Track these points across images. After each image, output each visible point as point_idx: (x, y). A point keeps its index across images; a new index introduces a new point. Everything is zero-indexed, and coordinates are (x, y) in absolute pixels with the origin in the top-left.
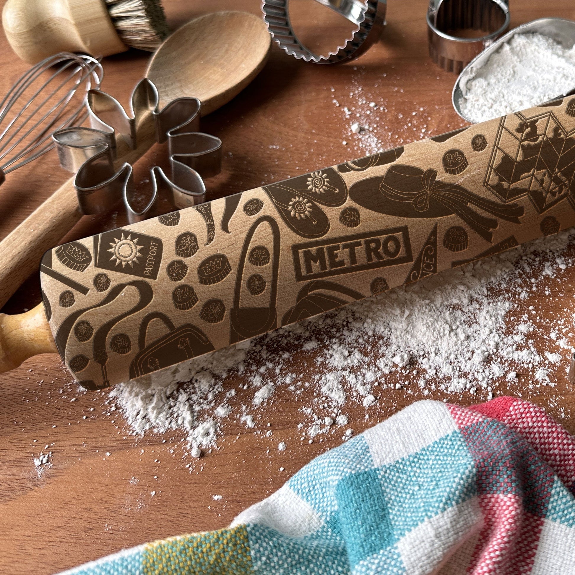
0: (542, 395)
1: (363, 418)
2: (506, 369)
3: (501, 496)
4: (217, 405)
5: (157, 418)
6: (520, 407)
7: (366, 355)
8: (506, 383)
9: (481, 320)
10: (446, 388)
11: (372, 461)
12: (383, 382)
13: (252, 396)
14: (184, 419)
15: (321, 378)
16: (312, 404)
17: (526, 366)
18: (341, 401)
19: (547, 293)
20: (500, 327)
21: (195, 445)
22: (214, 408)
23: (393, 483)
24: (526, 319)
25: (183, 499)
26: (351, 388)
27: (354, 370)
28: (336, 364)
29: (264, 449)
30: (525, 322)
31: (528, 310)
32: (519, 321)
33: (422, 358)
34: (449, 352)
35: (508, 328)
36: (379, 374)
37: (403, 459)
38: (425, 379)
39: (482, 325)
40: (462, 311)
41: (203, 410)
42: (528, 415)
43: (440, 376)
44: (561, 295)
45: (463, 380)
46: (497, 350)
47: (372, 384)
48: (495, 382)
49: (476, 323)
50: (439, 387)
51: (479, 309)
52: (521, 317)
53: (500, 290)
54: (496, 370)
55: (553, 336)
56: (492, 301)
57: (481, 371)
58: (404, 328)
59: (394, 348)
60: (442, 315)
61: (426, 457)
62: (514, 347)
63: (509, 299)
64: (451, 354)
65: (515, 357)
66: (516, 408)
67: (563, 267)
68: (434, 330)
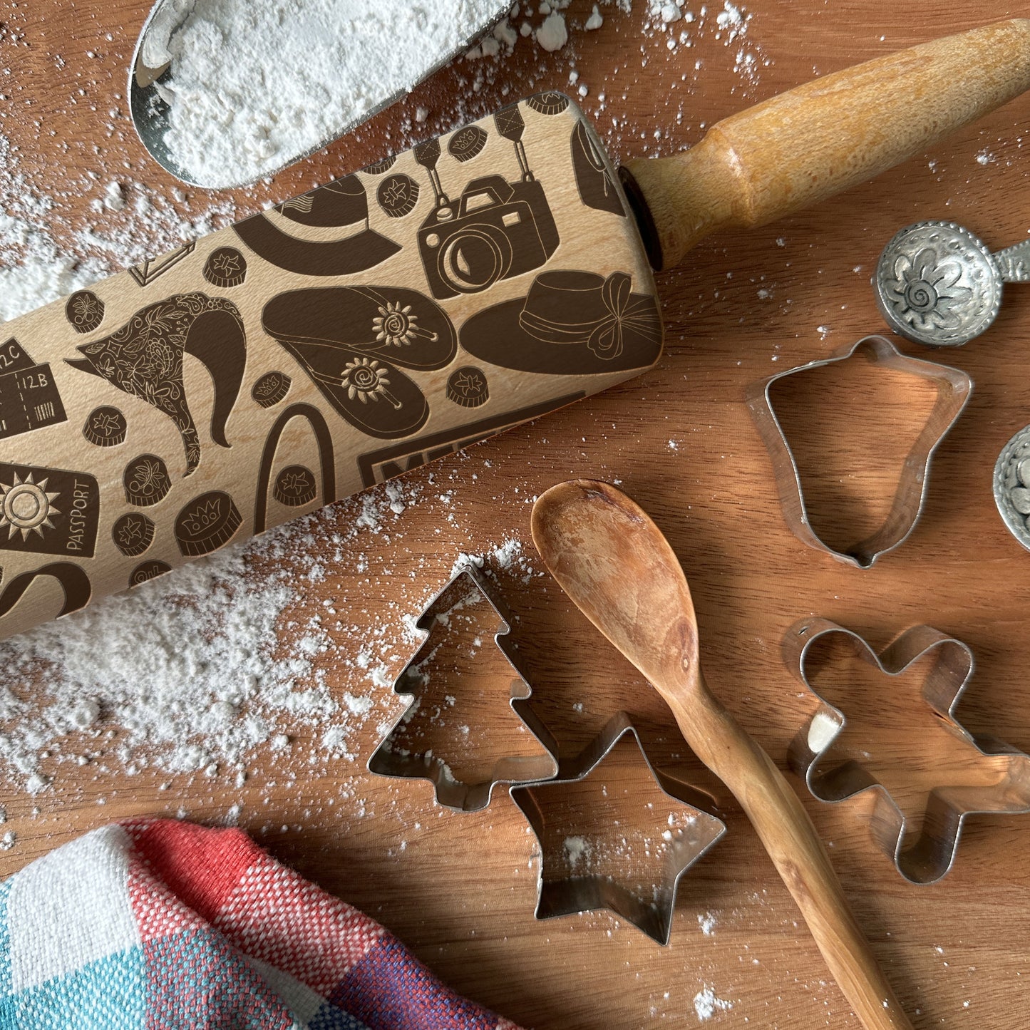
0: (330, 775)
1: (30, 814)
2: (272, 729)
6: (258, 879)
7: (22, 699)
8: (272, 754)
9: (230, 631)
10: (166, 764)
11: (10, 974)
12: (58, 750)
17: (307, 722)
19: (361, 567)
20: (267, 644)
24: (316, 626)
30: (314, 632)
31: (322, 605)
32: (302, 629)
33: (121, 708)
34: (168, 697)
35: (281, 645)
36: (49, 737)
37: (56, 981)
38: (128, 746)
39: (232, 639)
40: (195, 609)
42: (270, 895)
43: (156, 742)
44: (387, 572)
45: (192, 751)
46: (258, 691)
47: (38, 753)
48: (250, 753)
49: (221, 634)
50: (154, 760)
51: (228, 605)
52: (307, 622)
53: (272, 563)
54: (253, 730)
55: (362, 661)
56: (253, 586)
57: (226, 733)
58: (86, 649)
59: (71, 688)
60: (157, 620)
61: (89, 987)
62: (289, 686)
63: (286, 582)
64: (172, 701)
65: (290, 705)
66: (251, 880)
67: (397, 509)
68: (138, 662)
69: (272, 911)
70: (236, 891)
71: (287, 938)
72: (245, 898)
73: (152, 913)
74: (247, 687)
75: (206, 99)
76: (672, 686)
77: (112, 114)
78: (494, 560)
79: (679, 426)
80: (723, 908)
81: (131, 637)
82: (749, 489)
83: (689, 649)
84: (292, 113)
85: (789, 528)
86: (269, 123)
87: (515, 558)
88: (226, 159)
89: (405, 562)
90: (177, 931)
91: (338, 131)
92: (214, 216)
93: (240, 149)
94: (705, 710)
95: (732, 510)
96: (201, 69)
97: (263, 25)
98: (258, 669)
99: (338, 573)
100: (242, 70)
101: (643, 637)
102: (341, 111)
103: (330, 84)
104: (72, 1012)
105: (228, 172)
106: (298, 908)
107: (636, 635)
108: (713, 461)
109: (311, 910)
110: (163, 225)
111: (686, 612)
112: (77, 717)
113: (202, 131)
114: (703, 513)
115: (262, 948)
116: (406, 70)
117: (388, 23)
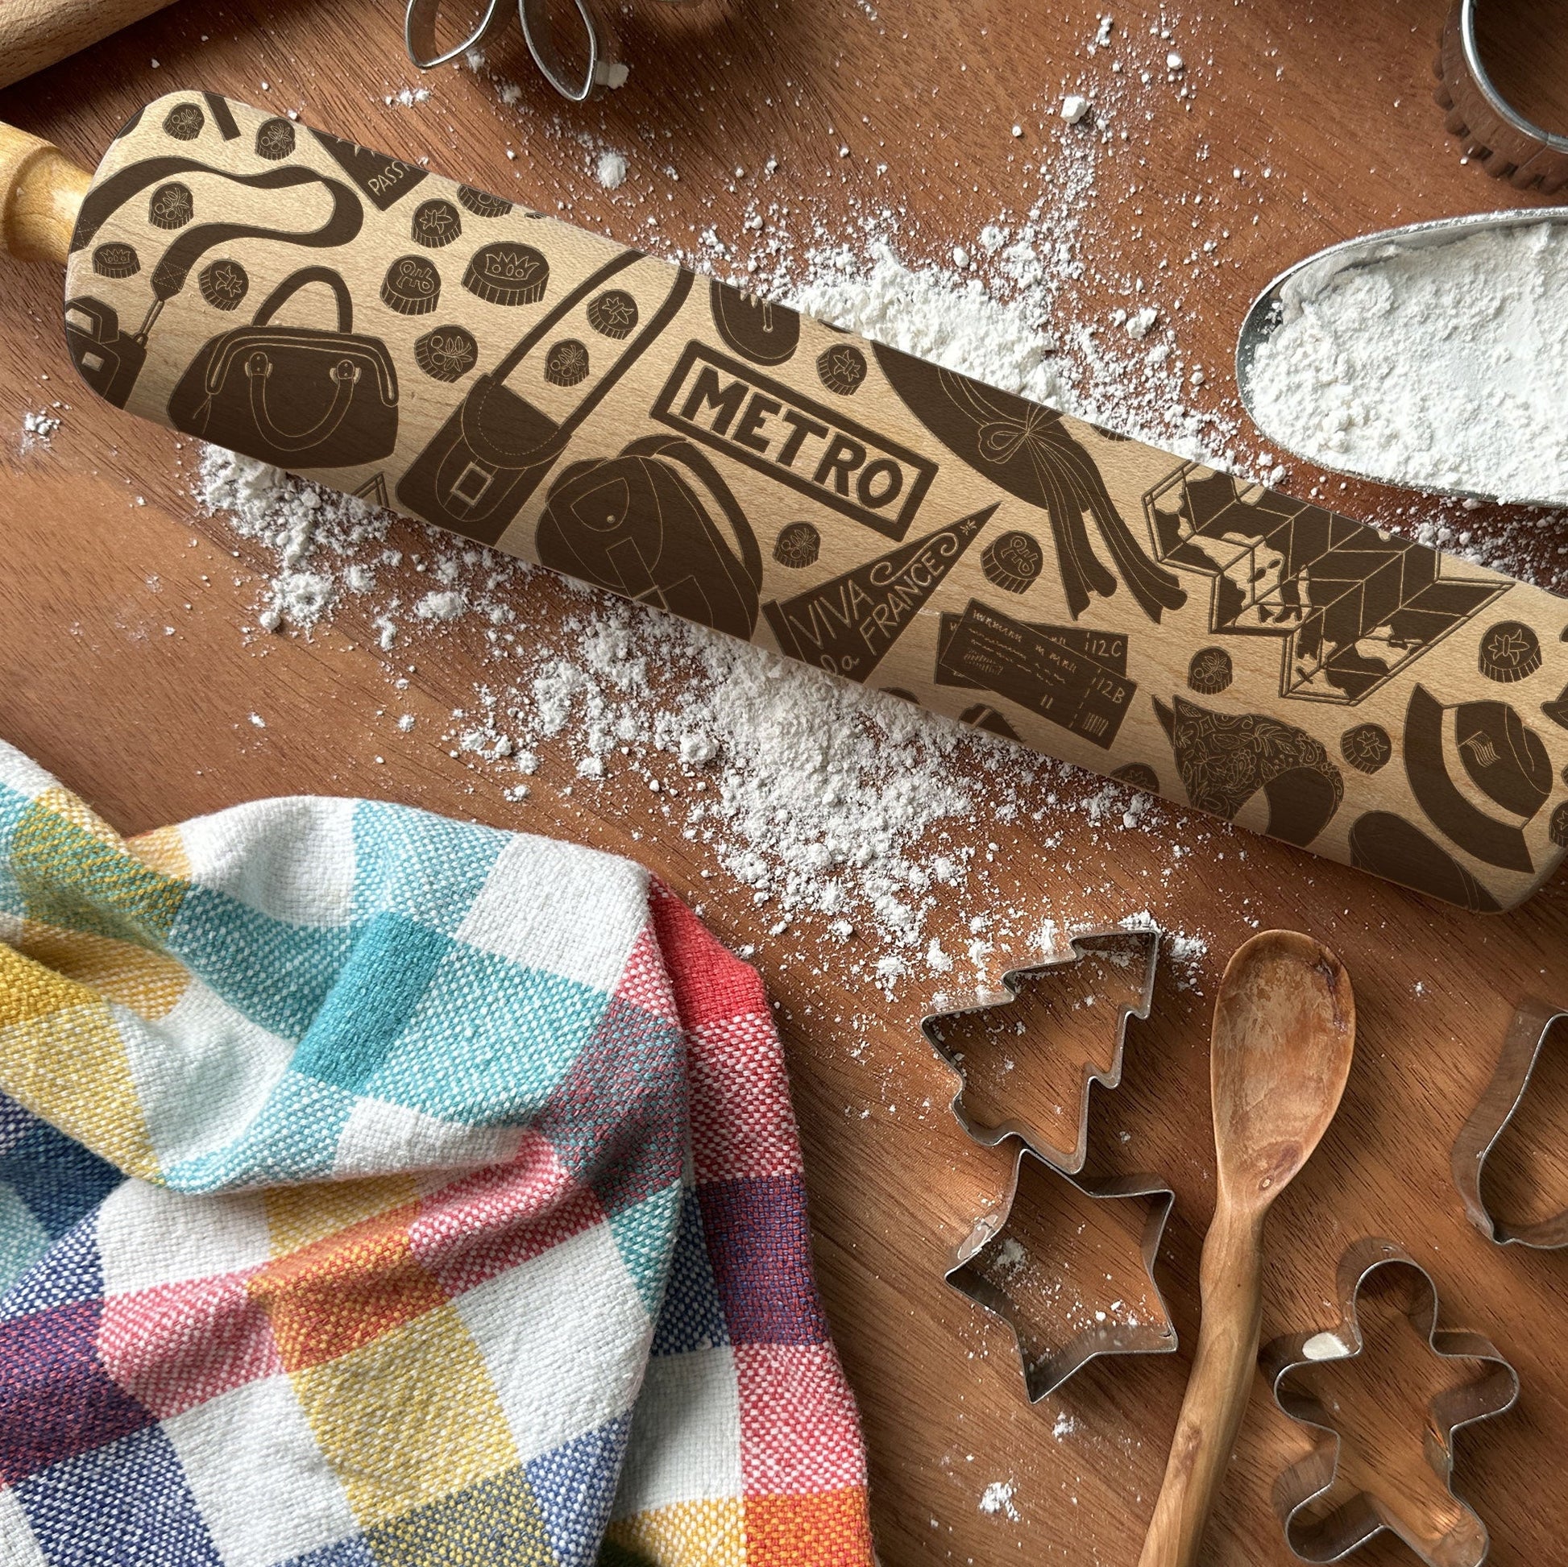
0: (858, 996)
1: (560, 788)
2: (845, 910)
3: (555, 1158)
4: (356, 560)
5: (248, 500)
6: (752, 1030)
7: (652, 683)
8: (825, 930)
9: (890, 793)
10: (726, 856)
11: (462, 918)
12: (639, 756)
13: (421, 595)
14: (289, 540)
15: (550, 659)
16: (503, 692)
17: (881, 932)
18: (550, 730)
19: (1050, 843)
20: (909, 833)
21: (278, 602)
22: (347, 561)
23: (454, 986)
24: (964, 857)
25: (208, 678)
26: (582, 720)
27: (610, 694)
28: (591, 656)
29: (376, 701)
30: (958, 861)
31: (986, 845)
32: (950, 848)
33: (733, 771)
34: (784, 801)
35: (920, 845)
36: (644, 737)
37: (502, 960)
38: (707, 809)
39: (884, 802)
40: (877, 746)
41: (330, 548)
42: (749, 1052)
43: (735, 829)
44: (1068, 868)
45: (760, 867)
46: (864, 867)
47: (620, 743)
48: (807, 913)
49: (879, 789)
50: (718, 843)
51: (907, 769)
52: (961, 847)
53: (978, 767)
54: (830, 896)
55: (976, 924)
56: (943, 773)
57: (804, 877)
58: (751, 694)
59: (706, 713)
60: (836, 726)
61: (531, 992)
62: (895, 887)
63: (975, 796)
64: (784, 806)
65: (879, 905)
66: (744, 1025)
67: (1129, 821)
68: (790, 748)
69: (738, 1067)
70: (723, 1023)
71: (725, 1101)
72: (726, 1036)
73: (644, 977)
74: (862, 854)
75: (1326, 347)
76: (1236, 1192)
77: (1207, 246)
78: (1171, 944)
79: (1439, 977)
80: (1090, 1425)
81: (803, 720)
82: (1449, 1087)
83: (1280, 1174)
84: (1388, 432)
85: (1453, 1151)
86: (1359, 420)
87: (1189, 959)
88: (1297, 418)
89: (1091, 873)
90: (656, 1012)
91: (1412, 483)
92: (1210, 423)
93: (1315, 420)
95: (1418, 1091)
96: (1345, 318)
97: (1430, 327)
98: (881, 848)
99: (1024, 829)
100: (1378, 351)
101: (1244, 1129)
102: (1429, 469)
103: (1440, 434)
104: (497, 1000)
105: (1289, 431)
106: (761, 1084)
107: (1240, 1122)
108: (1441, 1035)
109: (770, 1096)
110: (1159, 389)
111: (1307, 1141)
112: (690, 747)
113: (1297, 371)
114: (1390, 1070)
115: (698, 1091)
116: (1513, 482)
117: (1535, 427)
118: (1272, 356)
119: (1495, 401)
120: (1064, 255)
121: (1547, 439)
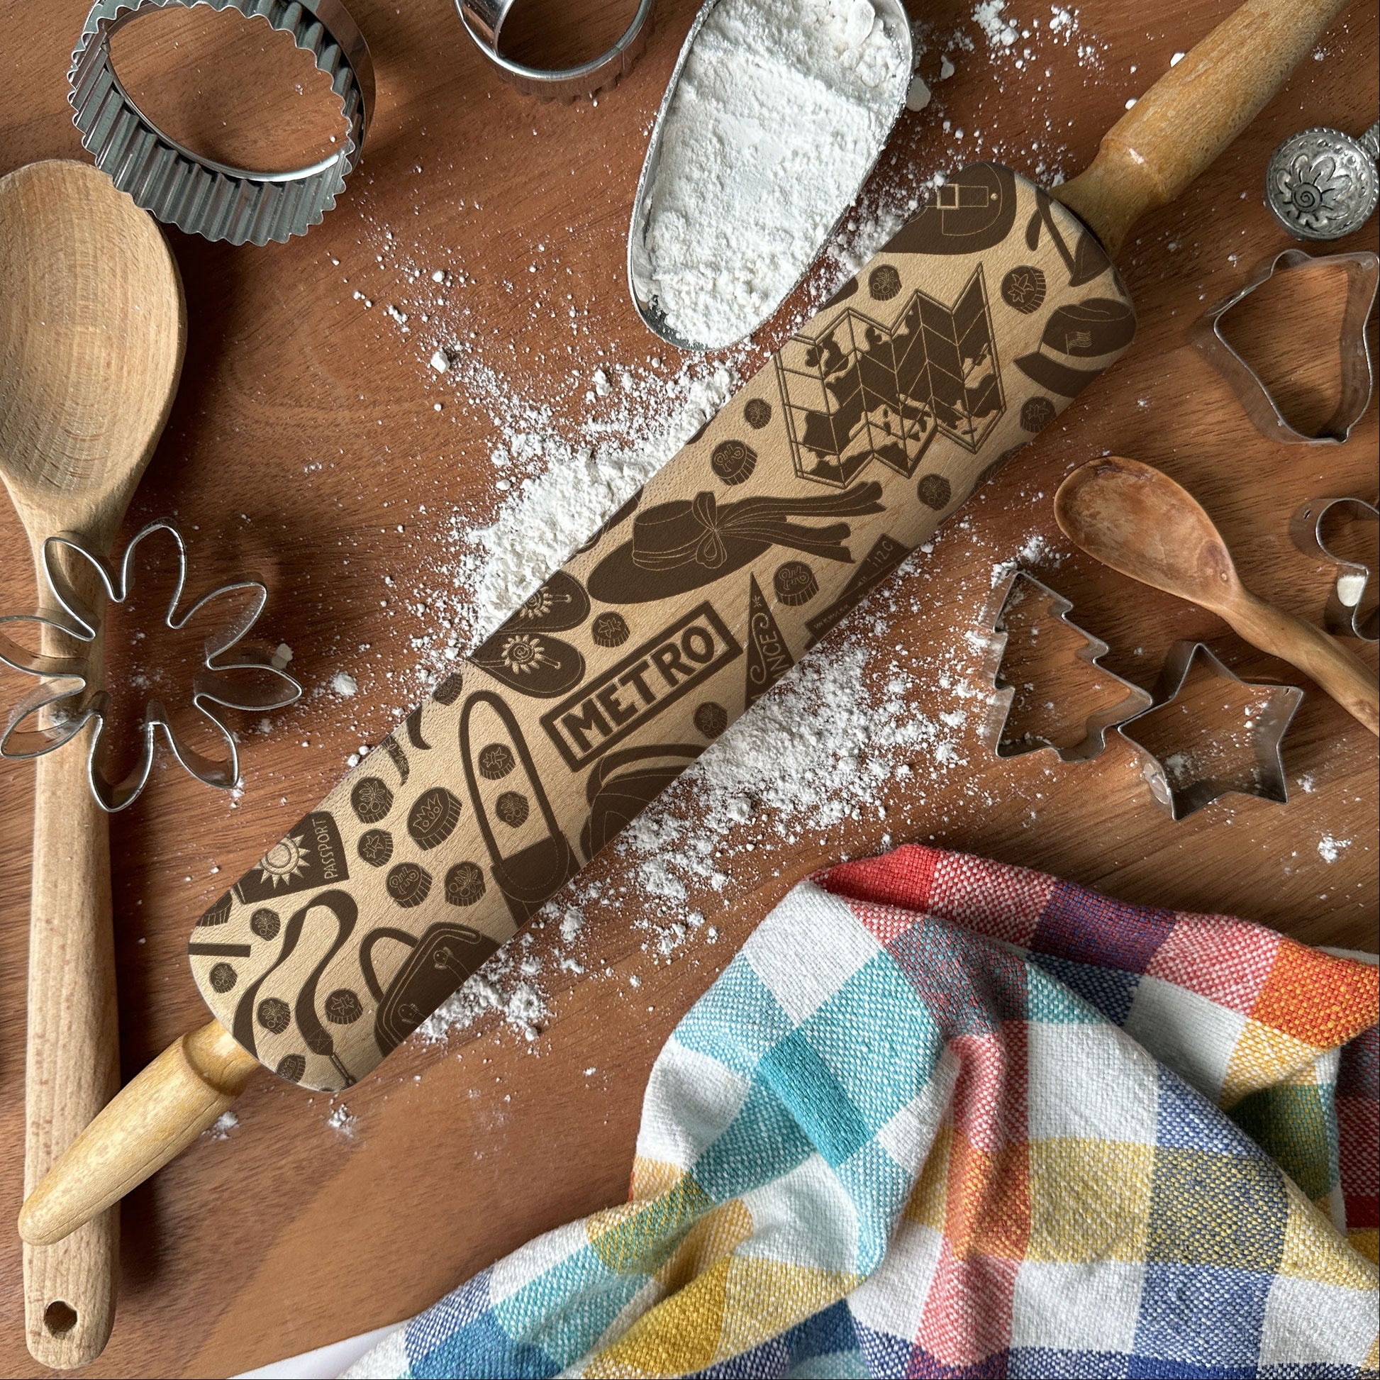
0: (953, 782)
1: (722, 907)
2: (892, 764)
3: (975, 1037)
4: (517, 962)
5: (449, 1011)
6: (948, 869)
7: (683, 817)
8: (899, 783)
9: (830, 699)
10: (818, 823)
11: (786, 1016)
12: (726, 847)
13: (558, 933)
14: (486, 998)
15: (637, 874)
16: (645, 913)
17: (918, 748)
18: (682, 895)
19: (915, 608)
20: (862, 698)
21: (522, 1023)
23: (828, 1043)
24: (896, 670)
25: (548, 1088)
26: (686, 872)
27: (677, 847)
28: (648, 847)
29: (614, 994)
30: (896, 675)
31: (894, 651)
32: (886, 676)
33: (765, 793)
34: (800, 770)
35: (874, 695)
36: (715, 838)
37: (826, 1004)
38: (782, 821)
39: (833, 705)
40: (794, 692)
41: (503, 975)
42: (962, 877)
43: (803, 810)
44: (938, 604)
45: (836, 805)
46: (869, 738)
47: (712, 856)
48: (881, 789)
49: (823, 704)
50: (807, 825)
51: (820, 680)
52: (888, 669)
54: (877, 770)
55: (944, 683)
56: (834, 657)
57: (857, 780)
58: (721, 757)
59: (719, 792)
60: (768, 713)
61: (856, 997)
62: (893, 724)
63: (859, 644)
64: (804, 771)
65: (900, 740)
66: (943, 872)
67: (928, 549)
68: (769, 750)
69: (969, 889)
70: (934, 885)
71: (986, 908)
72: (944, 887)
73: (882, 922)
74: (861, 736)
75: (690, 276)
76: (1219, 599)
77: (572, 314)
78: (1025, 559)
79: (1141, 386)
80: (1315, 766)
81: (755, 733)
82: (1219, 416)
83: (1223, 564)
84: (768, 261)
85: (1262, 433)
86: (749, 276)
87: (1042, 551)
88: (728, 320)
89: (949, 590)
90: (909, 926)
91: (811, 261)
92: (690, 367)
93: (736, 307)
94: (1255, 607)
95: (1211, 438)
96: (676, 253)
97: (710, 196)
98: (863, 721)
99: (899, 621)
100: (710, 241)
101: (1177, 571)
102: (807, 244)
103: (786, 225)
104: (851, 1021)
105: (734, 329)
106: (987, 880)
107: (1171, 572)
108: (1181, 403)
109: (998, 877)
110: (650, 392)
111: (1210, 535)
112: (737, 814)
113: (696, 304)
114: (1187, 451)
115: (971, 922)
116: (844, 188)
117: (813, 155)
118: (678, 317)
119: (781, 173)
120: (534, 415)
121: (826, 151)
